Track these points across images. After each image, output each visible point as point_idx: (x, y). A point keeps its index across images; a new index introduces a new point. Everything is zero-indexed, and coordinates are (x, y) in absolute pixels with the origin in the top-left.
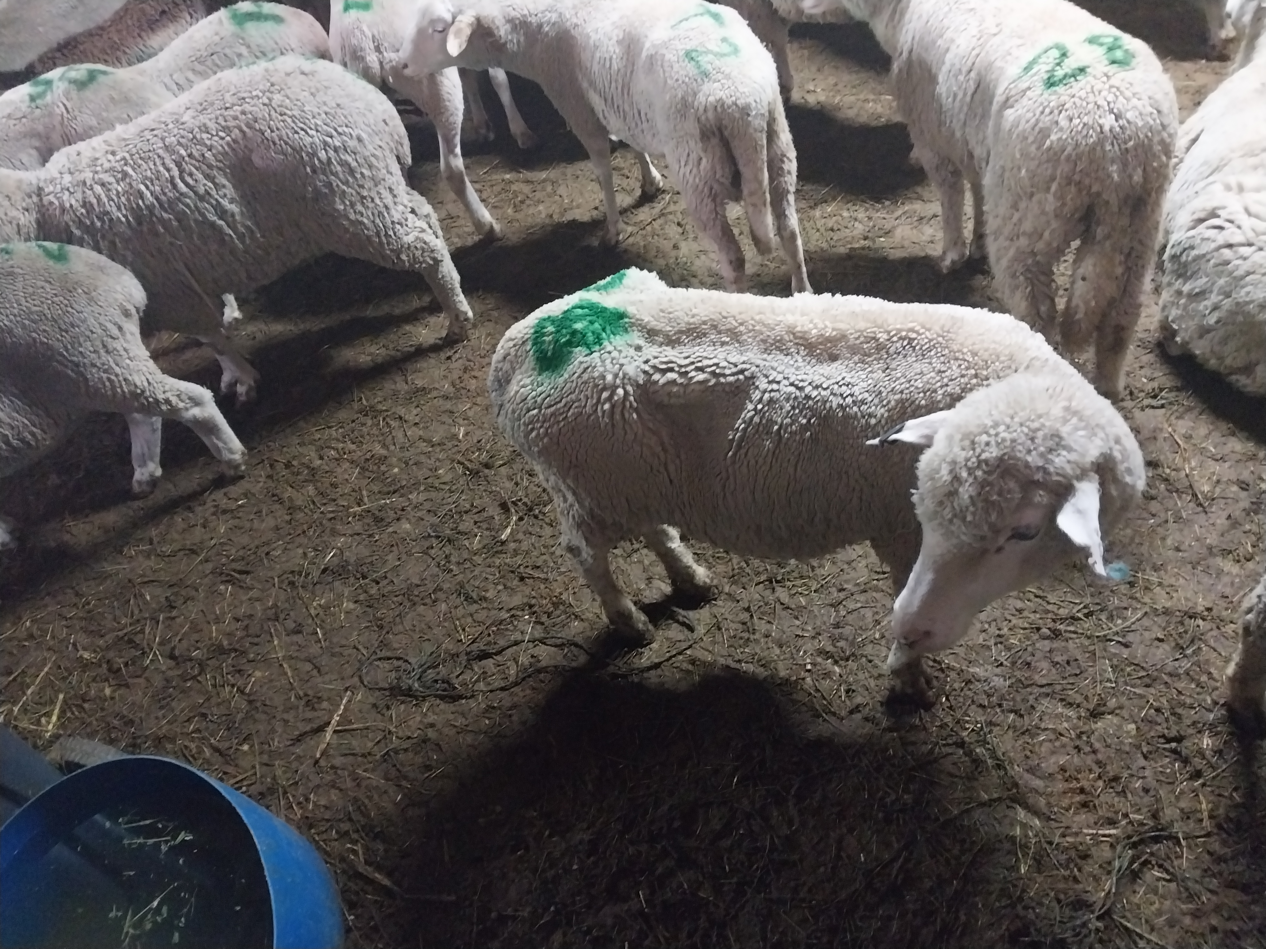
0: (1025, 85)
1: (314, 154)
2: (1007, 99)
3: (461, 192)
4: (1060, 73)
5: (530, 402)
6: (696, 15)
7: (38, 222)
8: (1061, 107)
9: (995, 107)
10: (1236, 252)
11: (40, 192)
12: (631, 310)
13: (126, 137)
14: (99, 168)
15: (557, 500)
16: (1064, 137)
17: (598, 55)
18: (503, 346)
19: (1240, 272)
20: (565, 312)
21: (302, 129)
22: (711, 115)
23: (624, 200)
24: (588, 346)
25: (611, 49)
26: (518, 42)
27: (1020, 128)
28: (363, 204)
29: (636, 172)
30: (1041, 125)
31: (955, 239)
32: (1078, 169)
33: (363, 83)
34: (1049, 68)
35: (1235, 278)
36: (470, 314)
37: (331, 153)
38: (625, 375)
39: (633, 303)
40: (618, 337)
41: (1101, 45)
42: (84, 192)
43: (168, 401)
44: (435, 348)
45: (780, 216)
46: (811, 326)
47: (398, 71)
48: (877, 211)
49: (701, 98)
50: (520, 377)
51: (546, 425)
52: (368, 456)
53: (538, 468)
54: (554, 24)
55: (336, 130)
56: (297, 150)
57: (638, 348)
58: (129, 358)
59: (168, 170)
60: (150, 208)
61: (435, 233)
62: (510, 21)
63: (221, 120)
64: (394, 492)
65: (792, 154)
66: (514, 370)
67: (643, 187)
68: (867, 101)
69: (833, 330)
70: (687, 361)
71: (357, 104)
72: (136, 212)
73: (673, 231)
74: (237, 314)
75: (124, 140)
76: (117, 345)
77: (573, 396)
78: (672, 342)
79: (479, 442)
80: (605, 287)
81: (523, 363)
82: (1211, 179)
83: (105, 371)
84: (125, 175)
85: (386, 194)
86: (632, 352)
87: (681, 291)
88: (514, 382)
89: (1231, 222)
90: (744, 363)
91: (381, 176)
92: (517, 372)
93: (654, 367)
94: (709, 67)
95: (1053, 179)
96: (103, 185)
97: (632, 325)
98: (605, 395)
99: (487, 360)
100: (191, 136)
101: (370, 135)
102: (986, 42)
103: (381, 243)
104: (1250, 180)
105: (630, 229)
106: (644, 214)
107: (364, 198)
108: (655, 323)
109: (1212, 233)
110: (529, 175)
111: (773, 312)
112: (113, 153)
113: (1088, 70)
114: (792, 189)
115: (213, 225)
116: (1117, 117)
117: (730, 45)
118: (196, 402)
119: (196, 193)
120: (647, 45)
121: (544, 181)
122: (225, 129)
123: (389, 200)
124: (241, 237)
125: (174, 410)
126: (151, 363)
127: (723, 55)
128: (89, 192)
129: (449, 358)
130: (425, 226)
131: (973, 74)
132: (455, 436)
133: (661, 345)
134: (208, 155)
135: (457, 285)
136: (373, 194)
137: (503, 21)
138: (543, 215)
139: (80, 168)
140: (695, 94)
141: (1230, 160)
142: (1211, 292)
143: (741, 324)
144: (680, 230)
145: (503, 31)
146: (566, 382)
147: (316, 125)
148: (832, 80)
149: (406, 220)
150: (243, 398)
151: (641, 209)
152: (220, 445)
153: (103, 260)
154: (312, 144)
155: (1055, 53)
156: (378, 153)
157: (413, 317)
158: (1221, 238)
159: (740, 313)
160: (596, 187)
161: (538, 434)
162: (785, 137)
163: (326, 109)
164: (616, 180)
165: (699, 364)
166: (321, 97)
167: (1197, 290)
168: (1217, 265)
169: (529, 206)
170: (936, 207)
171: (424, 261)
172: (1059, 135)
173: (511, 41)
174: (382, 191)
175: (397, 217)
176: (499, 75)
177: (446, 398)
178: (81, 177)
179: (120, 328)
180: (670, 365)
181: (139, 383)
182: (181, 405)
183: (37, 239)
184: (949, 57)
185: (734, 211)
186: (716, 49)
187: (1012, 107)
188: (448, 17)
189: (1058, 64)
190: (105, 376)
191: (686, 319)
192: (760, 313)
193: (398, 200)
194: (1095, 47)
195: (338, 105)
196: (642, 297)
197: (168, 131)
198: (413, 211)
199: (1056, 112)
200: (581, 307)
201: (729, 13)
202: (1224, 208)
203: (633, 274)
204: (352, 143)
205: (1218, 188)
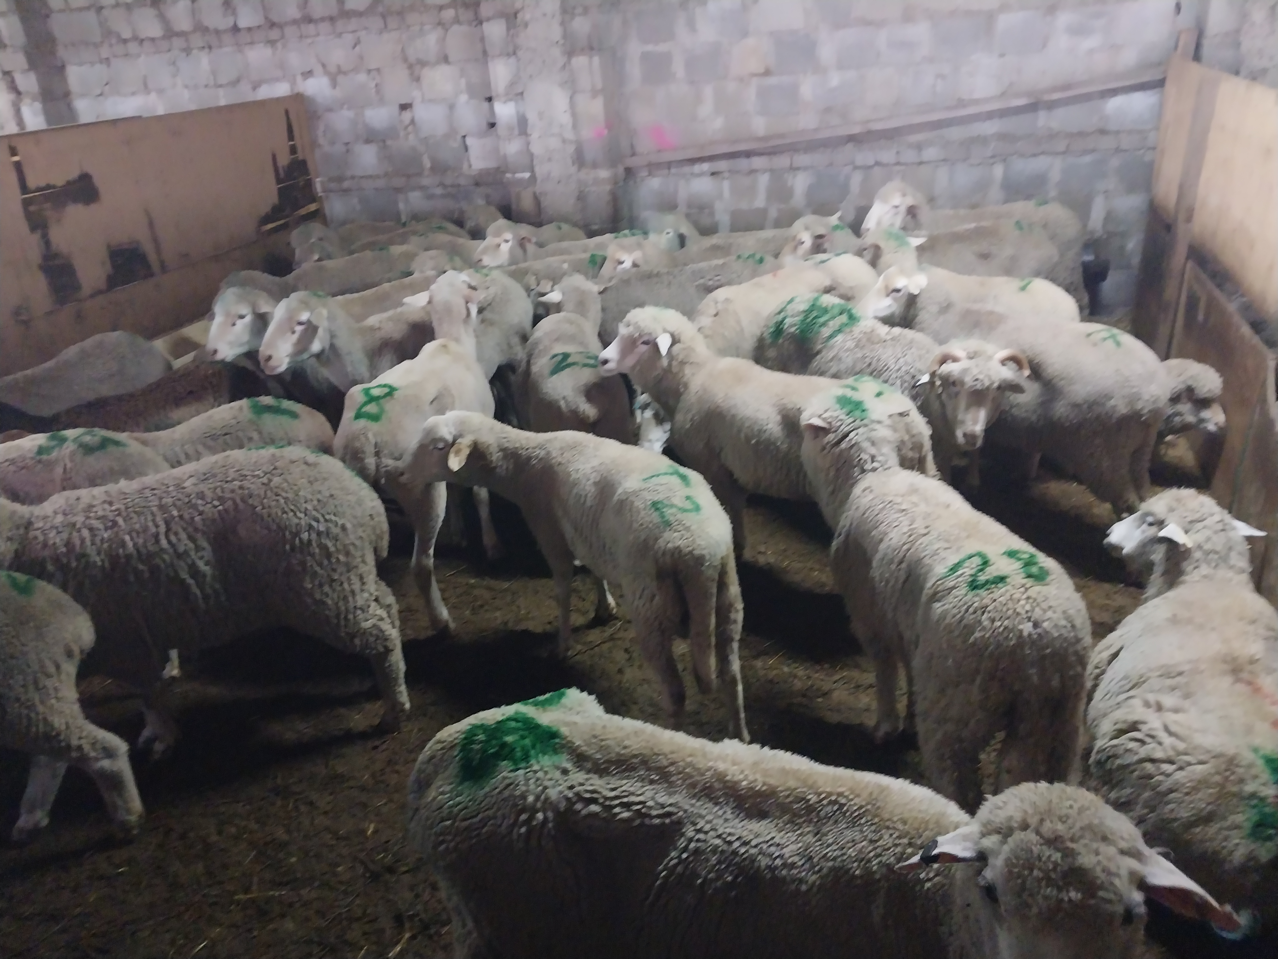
0: (952, 584)
1: (297, 534)
2: (935, 593)
3: (425, 590)
4: (982, 578)
5: (445, 811)
6: (666, 474)
7: (16, 551)
8: (984, 609)
9: (924, 598)
10: (1158, 768)
11: (29, 525)
12: (564, 731)
13: (127, 491)
14: (92, 515)
15: (456, 922)
16: (987, 636)
17: (575, 491)
18: (430, 747)
19: (1162, 788)
20: (499, 722)
21: (292, 510)
22: (668, 558)
23: (577, 620)
24: (515, 762)
25: (588, 488)
26: (507, 468)
27: (947, 621)
28: (331, 586)
29: (593, 597)
30: (965, 622)
31: (888, 711)
32: (1001, 667)
33: (358, 481)
34: (973, 572)
35: (1158, 793)
36: (407, 706)
37: (314, 536)
38: (547, 799)
39: (567, 724)
40: (546, 757)
41: (1020, 559)
42: (71, 534)
43: (80, 748)
44: (364, 736)
45: (723, 661)
46: (741, 777)
47: (394, 476)
48: (816, 672)
49: (661, 543)
50: (440, 783)
51: (458, 839)
52: (269, 839)
53: (442, 884)
54: (541, 459)
55: (323, 516)
56: (282, 529)
57: (565, 772)
58: (57, 698)
59: (157, 526)
60: (128, 557)
61: (392, 623)
62: (503, 450)
63: (218, 491)
64: (287, 884)
65: (740, 606)
66: (436, 773)
67: (597, 611)
68: (811, 569)
69: (764, 784)
70: (613, 794)
71: (350, 497)
72: (114, 559)
73: (620, 656)
74: (175, 672)
75: (125, 494)
76: (49, 683)
77: (490, 813)
78: (600, 770)
79: (387, 842)
80: (543, 704)
81: (446, 768)
82: (1131, 693)
83: (28, 708)
84: (115, 524)
85: (355, 580)
86: (557, 774)
87: (617, 719)
88: (433, 787)
89: (1152, 737)
90: (671, 805)
91: (355, 564)
92: (440, 776)
93: (577, 794)
94: (672, 519)
95: (977, 671)
96: (91, 529)
97: (563, 746)
98: (524, 817)
99: (412, 756)
100: (187, 500)
101: (354, 526)
102: (915, 540)
103: (338, 625)
104: (1168, 701)
105: (579, 647)
106: (595, 636)
107: (333, 581)
108: (584, 748)
109: (1132, 745)
110: (493, 583)
111: (704, 755)
112: (111, 503)
113: (1008, 580)
114: (737, 637)
115: (183, 581)
116: (1036, 625)
117: (694, 503)
118: (109, 753)
119: (175, 551)
120: (620, 491)
121: (506, 590)
122: (220, 499)
123: (357, 586)
124: (206, 597)
125: (84, 759)
126: (76, 707)
127: (686, 511)
128: (75, 534)
129: (376, 748)
130: (384, 614)
131: (904, 565)
132: (363, 832)
133: (589, 772)
134: (197, 519)
135: (402, 675)
136: (343, 578)
137: (497, 449)
138: (499, 622)
139: (75, 511)
140: (657, 539)
141: (1148, 678)
142: (1137, 804)
143: (672, 764)
144: (627, 656)
145: (495, 456)
146: (486, 796)
147: (306, 509)
148: (782, 547)
149: (369, 606)
150: (156, 757)
151: (592, 631)
152: (120, 802)
153: (65, 598)
154: (297, 525)
155: (977, 561)
156: (358, 543)
157: (351, 701)
158: (1143, 752)
159: (672, 753)
160: (553, 604)
161: (447, 849)
162: (734, 589)
163: (319, 496)
164: (574, 600)
165: (625, 800)
166: (317, 486)
167: (1123, 800)
168: (1141, 778)
169: (487, 611)
170: (870, 678)
171: (375, 648)
172: (982, 634)
173: (501, 466)
174: (353, 577)
175: (360, 602)
176: (483, 493)
177: (363, 789)
178: (74, 519)
179: (58, 667)
180: (595, 795)
181: (56, 725)
182: (93, 754)
183: (10, 568)
184: (882, 546)
185: (680, 647)
186: (680, 505)
187: (939, 601)
188: (450, 438)
189: (981, 570)
190: (25, 712)
191: (617, 750)
192: (690, 755)
193: (366, 587)
194: (1013, 560)
195: (332, 496)
196: (577, 719)
197: (168, 493)
198: (376, 600)
199: (979, 612)
200: (516, 720)
201: (695, 477)
202: (1144, 723)
203: (573, 695)
204: (335, 530)
205: (1137, 703)
